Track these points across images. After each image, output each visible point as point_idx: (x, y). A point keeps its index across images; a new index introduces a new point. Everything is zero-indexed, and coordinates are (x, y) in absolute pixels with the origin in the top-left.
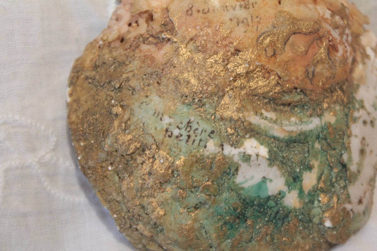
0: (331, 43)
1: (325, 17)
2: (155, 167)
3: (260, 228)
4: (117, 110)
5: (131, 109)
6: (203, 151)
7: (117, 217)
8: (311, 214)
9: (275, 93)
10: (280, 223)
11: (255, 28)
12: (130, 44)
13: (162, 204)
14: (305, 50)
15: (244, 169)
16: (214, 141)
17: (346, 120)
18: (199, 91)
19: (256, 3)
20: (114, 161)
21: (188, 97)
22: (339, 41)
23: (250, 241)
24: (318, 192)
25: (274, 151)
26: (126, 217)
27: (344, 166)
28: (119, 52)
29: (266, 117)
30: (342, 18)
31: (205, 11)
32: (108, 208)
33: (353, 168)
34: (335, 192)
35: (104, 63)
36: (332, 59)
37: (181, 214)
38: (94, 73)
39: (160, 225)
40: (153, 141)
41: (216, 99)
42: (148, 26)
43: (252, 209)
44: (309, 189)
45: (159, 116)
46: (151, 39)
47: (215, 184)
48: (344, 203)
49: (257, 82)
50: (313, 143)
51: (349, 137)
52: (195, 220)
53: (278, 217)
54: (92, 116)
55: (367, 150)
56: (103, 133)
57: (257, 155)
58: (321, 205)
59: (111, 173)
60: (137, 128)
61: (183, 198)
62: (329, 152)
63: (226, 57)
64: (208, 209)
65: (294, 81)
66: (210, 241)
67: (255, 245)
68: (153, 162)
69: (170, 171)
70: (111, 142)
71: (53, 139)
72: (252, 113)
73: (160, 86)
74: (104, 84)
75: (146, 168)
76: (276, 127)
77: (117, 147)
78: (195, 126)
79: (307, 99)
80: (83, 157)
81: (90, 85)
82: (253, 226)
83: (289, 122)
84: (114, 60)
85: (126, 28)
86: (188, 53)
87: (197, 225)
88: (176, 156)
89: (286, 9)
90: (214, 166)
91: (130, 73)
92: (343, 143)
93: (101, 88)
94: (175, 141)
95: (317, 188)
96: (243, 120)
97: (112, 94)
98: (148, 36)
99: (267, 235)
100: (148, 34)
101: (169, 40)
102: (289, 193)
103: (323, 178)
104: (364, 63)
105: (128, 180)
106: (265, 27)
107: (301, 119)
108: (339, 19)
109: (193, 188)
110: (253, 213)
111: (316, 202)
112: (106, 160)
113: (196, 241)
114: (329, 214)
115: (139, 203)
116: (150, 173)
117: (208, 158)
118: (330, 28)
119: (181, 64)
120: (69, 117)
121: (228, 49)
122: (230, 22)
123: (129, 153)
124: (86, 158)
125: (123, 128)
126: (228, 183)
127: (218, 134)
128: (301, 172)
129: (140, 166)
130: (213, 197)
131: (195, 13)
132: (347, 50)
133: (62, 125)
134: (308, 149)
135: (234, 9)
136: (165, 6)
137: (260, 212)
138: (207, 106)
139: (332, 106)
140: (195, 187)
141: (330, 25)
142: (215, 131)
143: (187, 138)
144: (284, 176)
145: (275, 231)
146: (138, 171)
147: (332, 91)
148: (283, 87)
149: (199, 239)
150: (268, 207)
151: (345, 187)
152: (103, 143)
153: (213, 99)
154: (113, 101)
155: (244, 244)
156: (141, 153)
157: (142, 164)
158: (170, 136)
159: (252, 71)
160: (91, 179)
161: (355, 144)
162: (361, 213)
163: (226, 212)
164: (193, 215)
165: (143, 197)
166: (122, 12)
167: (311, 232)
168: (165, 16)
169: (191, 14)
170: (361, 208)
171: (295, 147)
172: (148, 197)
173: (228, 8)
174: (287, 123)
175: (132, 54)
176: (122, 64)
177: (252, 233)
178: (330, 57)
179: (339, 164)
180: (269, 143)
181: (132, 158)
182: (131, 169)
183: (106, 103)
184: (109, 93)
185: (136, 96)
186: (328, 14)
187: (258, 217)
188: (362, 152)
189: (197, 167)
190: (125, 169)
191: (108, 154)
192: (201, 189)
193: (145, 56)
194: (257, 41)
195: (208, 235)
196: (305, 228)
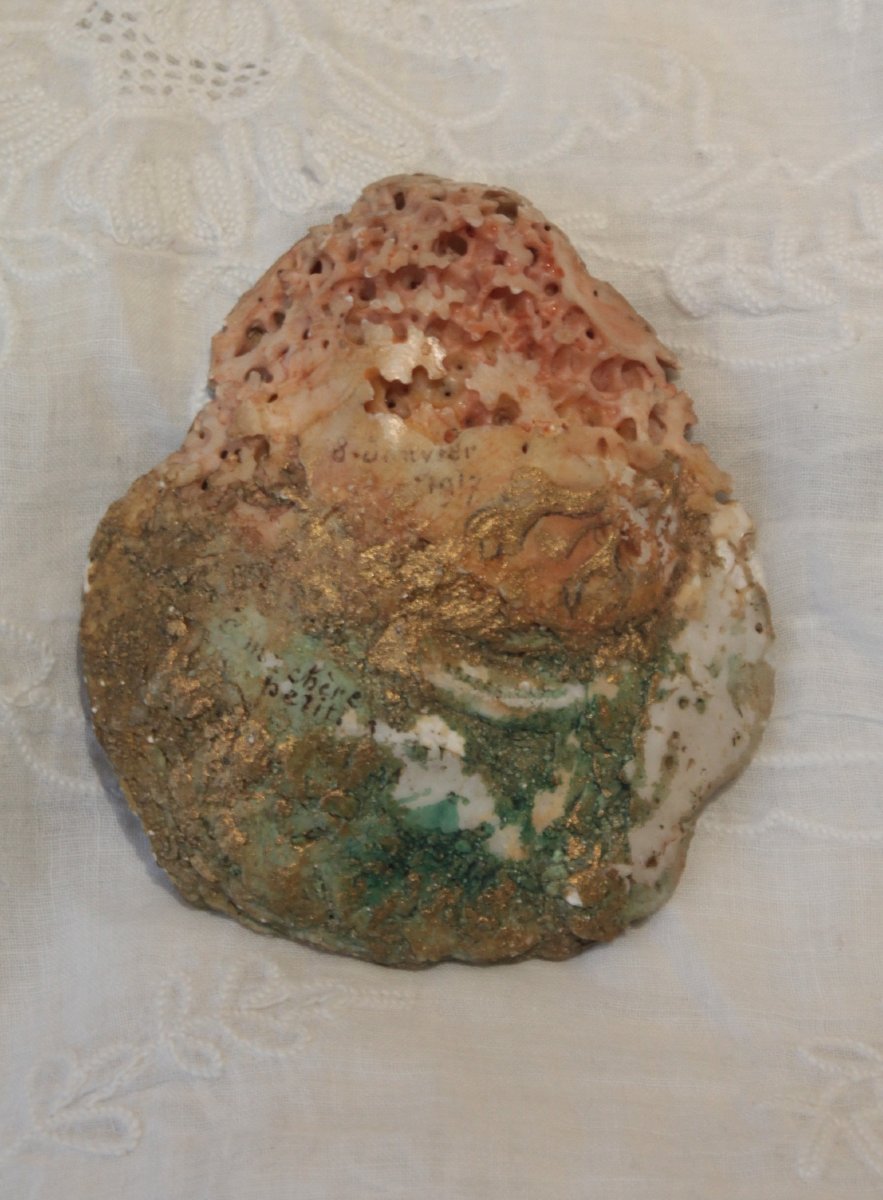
0: (626, 538)
1: (620, 483)
2: (236, 749)
3: (434, 891)
4: (178, 627)
5: (205, 630)
6: (334, 730)
7: (156, 835)
8: (544, 875)
9: (492, 630)
10: (476, 885)
11: (465, 499)
12: (218, 499)
13: (242, 822)
14: (566, 549)
15: (412, 773)
16: (357, 712)
17: (641, 693)
18: (338, 614)
19: (474, 448)
20: (160, 727)
21: (317, 624)
22: (646, 532)
23: (411, 915)
24: (565, 833)
25: (478, 744)
26: (172, 837)
27: (625, 786)
28: (194, 512)
29: (469, 677)
30: (661, 485)
31: (370, 457)
32: (140, 815)
33: (645, 792)
34: (600, 836)
35: (163, 529)
36: (625, 569)
37: (278, 845)
38: (142, 544)
39: (236, 864)
40: (239, 699)
41: (370, 631)
42: (257, 468)
43: (422, 852)
44: (546, 824)
45: (255, 650)
46: (258, 496)
47: (350, 796)
48: (614, 861)
49: (456, 607)
50: (565, 734)
51: (643, 729)
52: (304, 861)
53: (473, 874)
54: (128, 631)
55: (682, 758)
56: (146, 669)
57: (442, 749)
58: (567, 859)
59: (153, 748)
60: (211, 669)
61: (284, 816)
62: (596, 754)
63: (398, 552)
64: (333, 843)
65: (532, 609)
66: (330, 905)
67: (420, 924)
68: (233, 740)
69: (264, 763)
70: (158, 690)
71: (48, 661)
72: (439, 666)
73: (265, 594)
74: (158, 571)
75: (220, 750)
76: (486, 697)
77: (168, 701)
78: (323, 679)
79: (559, 647)
80: (102, 710)
81: (132, 567)
82: (419, 886)
83: (517, 688)
84: (184, 526)
85: (214, 462)
86: (326, 536)
87: (306, 872)
88: (279, 734)
89: (537, 463)
90: (353, 761)
91: (211, 558)
92: (630, 741)
93: (152, 578)
94: (282, 704)
95: (564, 825)
96: (418, 679)
97: (173, 592)
98: (255, 488)
99: (447, 906)
100: (256, 485)
101: (292, 504)
102: (501, 828)
103: (578, 807)
104: (705, 575)
105: (183, 767)
106: (484, 498)
107: (544, 684)
108: (654, 485)
109: (307, 798)
110: (422, 860)
111: (558, 853)
112: (146, 723)
113: (302, 901)
114: (579, 880)
115: (200, 815)
116: (225, 761)
117: (342, 744)
118: (626, 505)
119: (310, 555)
120: (83, 623)
121: (405, 535)
122: (415, 483)
123: (189, 716)
124: (107, 713)
125: (185, 665)
126: (377, 797)
127: (367, 699)
128: (530, 789)
129: (209, 743)
130: (344, 821)
131: (349, 458)
132: (664, 550)
133: (68, 634)
134: (553, 744)
135: (427, 458)
136: (294, 431)
137: (438, 861)
138: (352, 643)
139: (615, 663)
140: (310, 798)
141: (629, 500)
142: (362, 694)
143: (304, 700)
144: (493, 795)
145: (465, 900)
146: (204, 751)
147: (618, 633)
148: (508, 619)
149: (307, 898)
150: (455, 852)
151: (623, 829)
152: (143, 689)
153: (366, 632)
154: (171, 609)
155: (398, 918)
156: (214, 718)
157: (213, 740)
158: (272, 694)
159: (449, 585)
160: (113, 756)
161: (654, 745)
162: (651, 884)
163: (368, 853)
164: (301, 850)
165: (209, 804)
166: (212, 424)
167: (540, 911)
168: (291, 453)
169: (342, 460)
170: (652, 875)
171: (523, 739)
172: (217, 805)
173: (415, 457)
174: (512, 690)
175: (218, 520)
176: (198, 537)
177: (417, 899)
178: (619, 565)
179: (616, 782)
180: (469, 727)
181: (195, 726)
182: (191, 746)
183: (157, 609)
184: (165, 589)
185: (218, 606)
186: (627, 476)
187: (433, 869)
188: (669, 762)
189: (318, 759)
190: (180, 746)
191: (150, 712)
192: (321, 802)
193: (243, 529)
194: (467, 524)
195: (327, 893)
196: (527, 901)
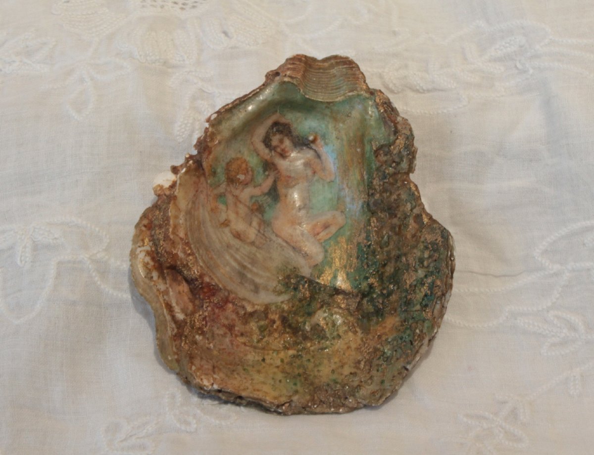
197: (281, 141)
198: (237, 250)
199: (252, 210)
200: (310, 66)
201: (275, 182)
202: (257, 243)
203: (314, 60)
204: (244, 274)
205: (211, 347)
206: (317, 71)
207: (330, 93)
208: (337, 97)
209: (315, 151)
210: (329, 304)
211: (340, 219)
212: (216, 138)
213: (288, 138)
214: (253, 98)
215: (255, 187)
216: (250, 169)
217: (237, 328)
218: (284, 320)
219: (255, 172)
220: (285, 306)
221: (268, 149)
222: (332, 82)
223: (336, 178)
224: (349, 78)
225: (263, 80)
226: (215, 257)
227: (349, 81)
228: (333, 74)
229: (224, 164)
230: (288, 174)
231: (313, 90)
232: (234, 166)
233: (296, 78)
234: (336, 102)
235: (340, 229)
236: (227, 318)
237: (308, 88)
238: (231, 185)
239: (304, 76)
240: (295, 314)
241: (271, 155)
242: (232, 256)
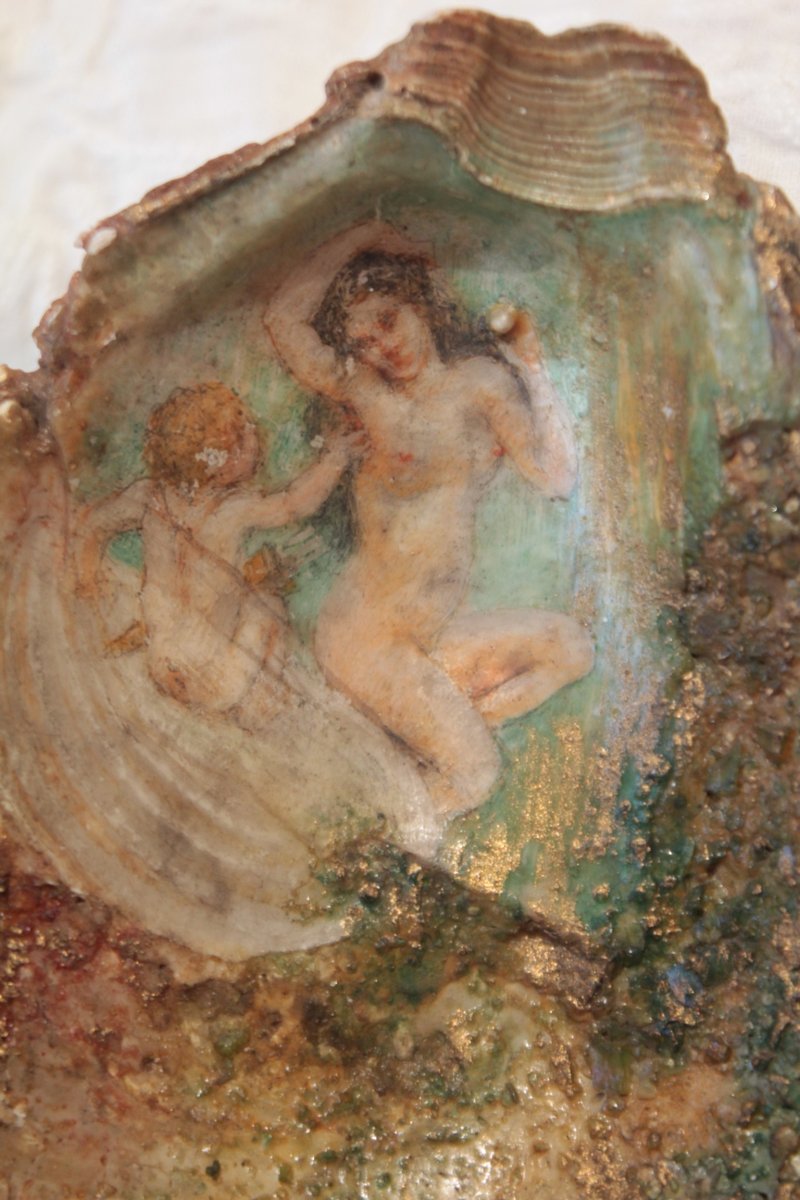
197: (387, 322)
198: (165, 740)
199: (247, 581)
200: (510, 58)
201: (347, 475)
202: (250, 710)
203: (525, 33)
204: (180, 837)
205: (15, 1117)
206: (539, 79)
207: (578, 173)
208: (606, 195)
209: (514, 372)
210: (490, 967)
211: (574, 651)
212: (108, 322)
213: (416, 311)
214: (268, 172)
215: (264, 494)
216: (249, 427)
217: (127, 1043)
218: (313, 1017)
219: (272, 439)
220: (322, 966)
221: (331, 350)
222: (591, 129)
223: (576, 487)
224: (661, 124)
225: (312, 100)
226: (70, 772)
227: (658, 136)
228: (599, 97)
229: (143, 415)
230: (403, 447)
231: (509, 152)
232: (187, 420)
233: (444, 104)
234: (598, 214)
235: (569, 686)
236: (93, 1006)
237: (495, 145)
238: (169, 490)
239: (479, 99)
240: (357, 993)
241: (340, 372)
242: (142, 768)
